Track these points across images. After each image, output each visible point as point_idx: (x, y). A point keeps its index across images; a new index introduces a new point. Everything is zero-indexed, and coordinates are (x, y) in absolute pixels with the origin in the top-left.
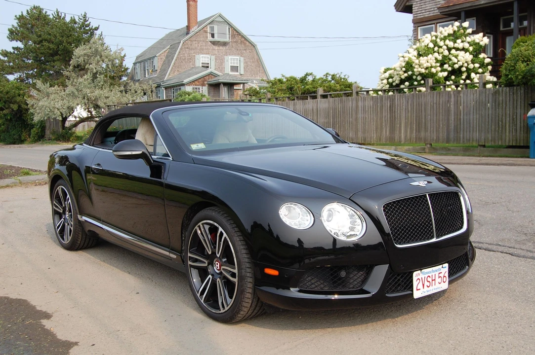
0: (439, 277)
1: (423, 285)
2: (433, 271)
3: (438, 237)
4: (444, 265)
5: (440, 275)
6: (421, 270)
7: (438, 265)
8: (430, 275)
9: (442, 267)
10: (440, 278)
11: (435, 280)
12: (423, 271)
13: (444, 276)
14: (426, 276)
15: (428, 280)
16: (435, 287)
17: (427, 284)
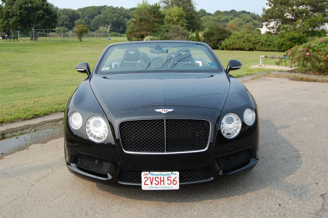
0: (168, 180)
1: (152, 183)
2: (161, 174)
3: (167, 151)
4: (173, 172)
5: (169, 179)
6: (149, 172)
7: (167, 171)
8: (159, 177)
9: (172, 173)
10: (170, 181)
11: (163, 181)
12: (150, 172)
13: (174, 180)
14: (155, 177)
15: (156, 180)
16: (164, 186)
17: (154, 182)
